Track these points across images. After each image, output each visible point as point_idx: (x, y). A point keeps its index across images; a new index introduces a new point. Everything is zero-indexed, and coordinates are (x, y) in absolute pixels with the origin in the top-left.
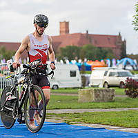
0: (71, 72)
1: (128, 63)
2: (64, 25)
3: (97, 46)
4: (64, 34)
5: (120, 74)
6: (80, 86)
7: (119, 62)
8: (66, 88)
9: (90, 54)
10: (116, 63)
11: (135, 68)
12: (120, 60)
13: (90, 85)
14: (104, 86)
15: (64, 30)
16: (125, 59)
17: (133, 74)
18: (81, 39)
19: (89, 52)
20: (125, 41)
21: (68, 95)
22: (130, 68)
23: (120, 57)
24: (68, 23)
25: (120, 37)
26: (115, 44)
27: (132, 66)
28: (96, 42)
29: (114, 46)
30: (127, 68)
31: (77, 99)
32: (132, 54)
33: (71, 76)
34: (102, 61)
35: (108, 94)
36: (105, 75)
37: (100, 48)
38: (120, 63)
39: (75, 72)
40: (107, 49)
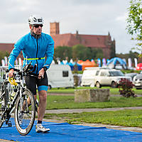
0: (63, 72)
1: (117, 63)
2: (54, 26)
3: (87, 46)
4: (54, 34)
5: (111, 74)
6: (72, 86)
7: (109, 61)
8: (59, 88)
9: (81, 54)
10: (107, 62)
11: (125, 67)
12: (110, 59)
13: (82, 85)
14: (95, 86)
15: (55, 30)
16: (115, 59)
17: (124, 73)
18: (71, 39)
19: (80, 52)
20: (114, 41)
21: (63, 95)
22: (120, 67)
23: (109, 57)
24: (58, 24)
25: (109, 37)
26: (105, 44)
27: (122, 66)
28: (86, 42)
29: (104, 46)
30: (116, 67)
31: (73, 99)
32: (121, 54)
33: (64, 76)
34: (92, 60)
35: (104, 94)
36: (97, 75)
37: (90, 48)
38: (110, 63)
39: (68, 72)
40: (96, 49)
